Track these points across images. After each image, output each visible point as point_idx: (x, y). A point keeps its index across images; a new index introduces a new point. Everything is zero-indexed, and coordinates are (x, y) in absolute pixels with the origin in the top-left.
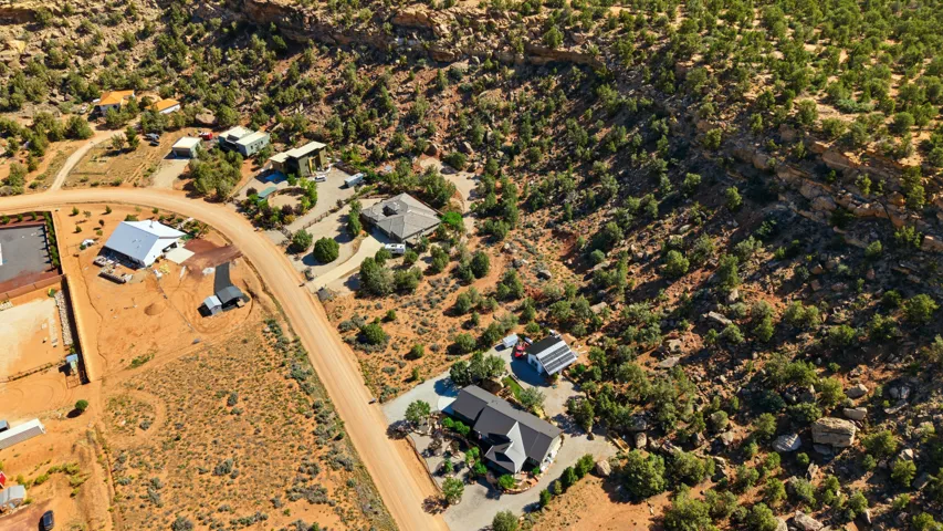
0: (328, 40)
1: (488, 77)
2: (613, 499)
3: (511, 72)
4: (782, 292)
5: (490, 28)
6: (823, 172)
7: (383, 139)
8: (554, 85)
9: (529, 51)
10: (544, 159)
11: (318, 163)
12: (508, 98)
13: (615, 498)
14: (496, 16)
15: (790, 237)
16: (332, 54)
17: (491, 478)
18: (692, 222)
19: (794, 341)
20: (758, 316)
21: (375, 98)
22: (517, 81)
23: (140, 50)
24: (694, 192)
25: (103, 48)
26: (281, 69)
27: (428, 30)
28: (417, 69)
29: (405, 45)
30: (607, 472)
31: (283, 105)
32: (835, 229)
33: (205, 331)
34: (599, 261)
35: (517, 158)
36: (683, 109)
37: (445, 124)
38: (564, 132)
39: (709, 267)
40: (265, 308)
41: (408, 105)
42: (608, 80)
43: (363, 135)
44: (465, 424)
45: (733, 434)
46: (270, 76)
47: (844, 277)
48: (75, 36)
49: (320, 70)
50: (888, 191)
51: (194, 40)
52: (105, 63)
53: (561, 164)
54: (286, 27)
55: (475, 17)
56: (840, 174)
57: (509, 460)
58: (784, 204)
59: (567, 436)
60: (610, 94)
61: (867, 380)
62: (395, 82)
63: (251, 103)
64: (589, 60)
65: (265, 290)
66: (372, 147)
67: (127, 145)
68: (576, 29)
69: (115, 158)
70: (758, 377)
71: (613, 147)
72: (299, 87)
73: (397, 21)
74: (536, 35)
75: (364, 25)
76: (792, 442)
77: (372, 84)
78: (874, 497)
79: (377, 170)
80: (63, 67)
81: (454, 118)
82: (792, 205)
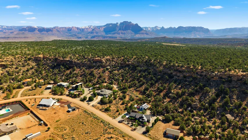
0: (78, 65)
1: (114, 69)
2: (164, 123)
3: (118, 68)
4: (180, 89)
5: (113, 61)
6: (180, 72)
7: (95, 81)
8: (127, 69)
9: (121, 64)
10: (129, 80)
11: (82, 86)
12: (119, 72)
13: (165, 123)
14: (114, 59)
15: (178, 82)
16: (80, 68)
17: (142, 124)
18: (161, 83)
19: (184, 95)
20: (178, 93)
21: (91, 74)
22: (120, 69)
23: (30, 72)
24: (160, 79)
25: (22, 71)
26: (68, 72)
27: (101, 62)
28: (99, 69)
29: (96, 65)
30: (162, 120)
31: (70, 78)
32: (185, 79)
33: (70, 114)
34: (147, 92)
35: (124, 81)
36: (153, 68)
37: (107, 77)
38: (131, 76)
39: (166, 89)
40: (82, 109)
41: (99, 75)
42: (138, 66)
43: (90, 81)
44: (133, 118)
45: (180, 110)
46: (65, 73)
47: (188, 85)
48: (14, 69)
49: (77, 71)
50: (190, 72)
51: (45, 69)
52: (22, 74)
53: (133, 80)
54: (68, 64)
55: (109, 59)
56: (182, 71)
57: (144, 120)
58: (175, 77)
59: (152, 117)
60: (139, 68)
61: (197, 97)
62: (95, 71)
63: (62, 79)
64: (133, 64)
65: (80, 107)
66: (93, 83)
67: (34, 88)
68: (129, 60)
69: (31, 91)
70: (181, 102)
71: (142, 76)
72: (73, 74)
73: (94, 61)
74: (122, 61)
75: (87, 62)
76: (190, 108)
77: (90, 72)
78: (205, 112)
79: (95, 86)
80: (12, 75)
81: (109, 76)
82: (177, 77)
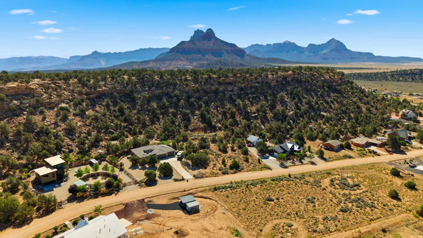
4: (253, 105)
12: (98, 112)
22: (93, 105)
32: (242, 92)
36: (174, 88)
41: (59, 129)
42: (132, 92)
56: (233, 82)
64: (115, 90)
74: (82, 87)
76: (291, 121)
